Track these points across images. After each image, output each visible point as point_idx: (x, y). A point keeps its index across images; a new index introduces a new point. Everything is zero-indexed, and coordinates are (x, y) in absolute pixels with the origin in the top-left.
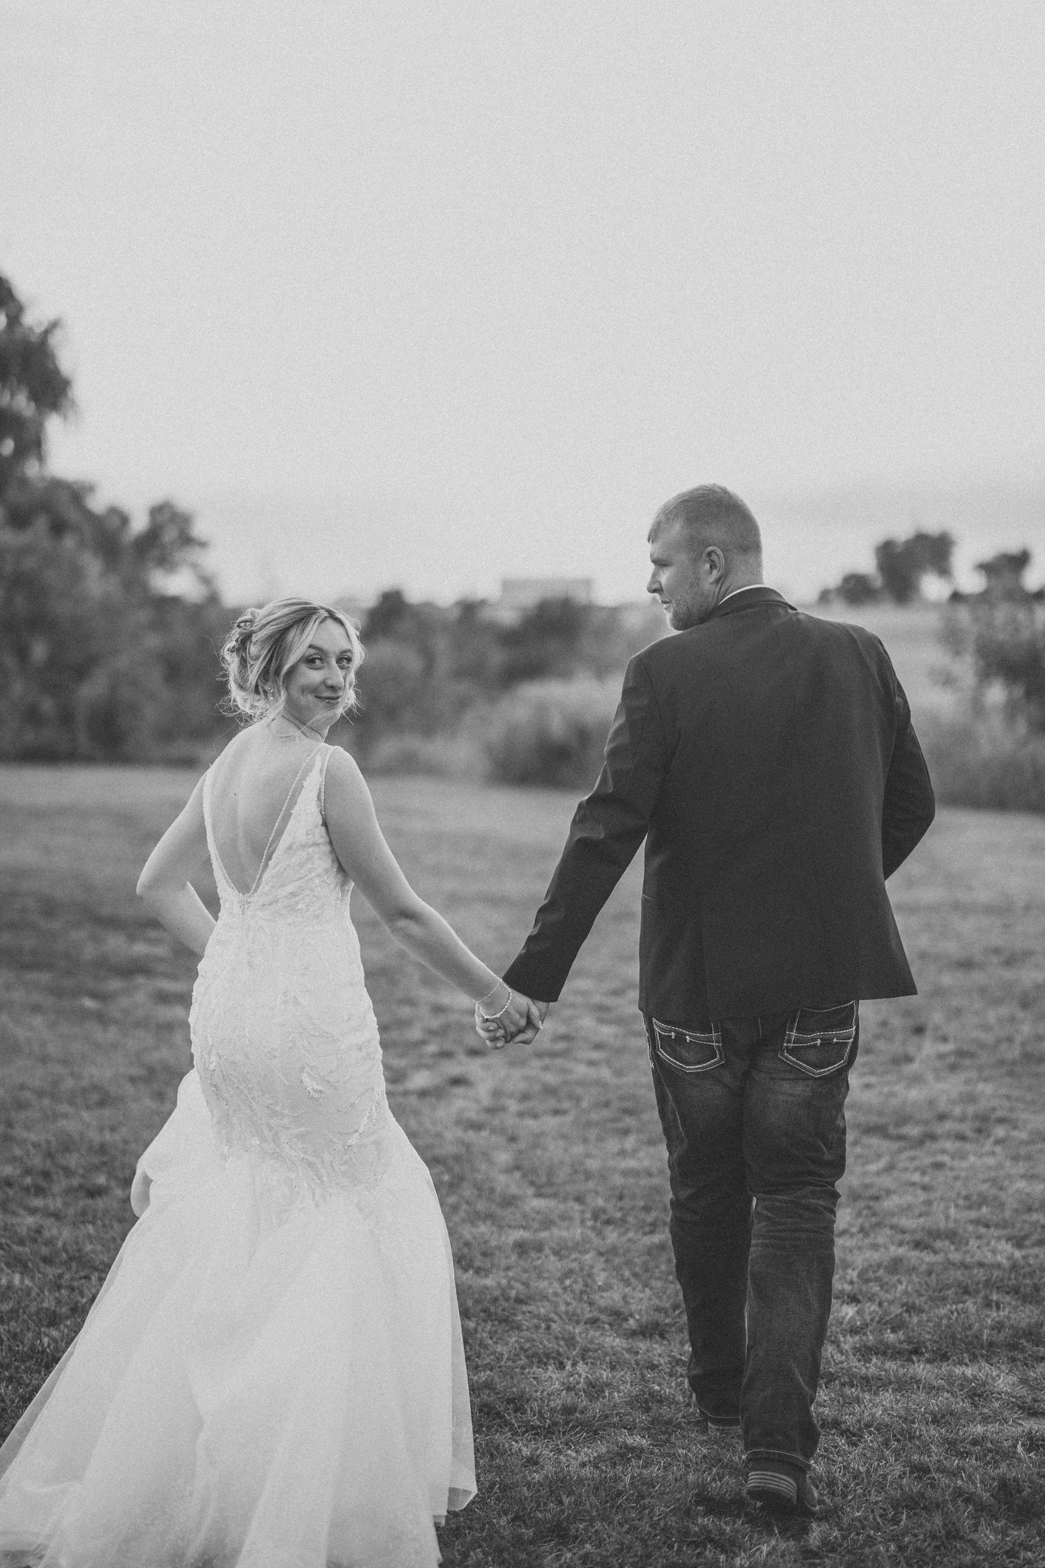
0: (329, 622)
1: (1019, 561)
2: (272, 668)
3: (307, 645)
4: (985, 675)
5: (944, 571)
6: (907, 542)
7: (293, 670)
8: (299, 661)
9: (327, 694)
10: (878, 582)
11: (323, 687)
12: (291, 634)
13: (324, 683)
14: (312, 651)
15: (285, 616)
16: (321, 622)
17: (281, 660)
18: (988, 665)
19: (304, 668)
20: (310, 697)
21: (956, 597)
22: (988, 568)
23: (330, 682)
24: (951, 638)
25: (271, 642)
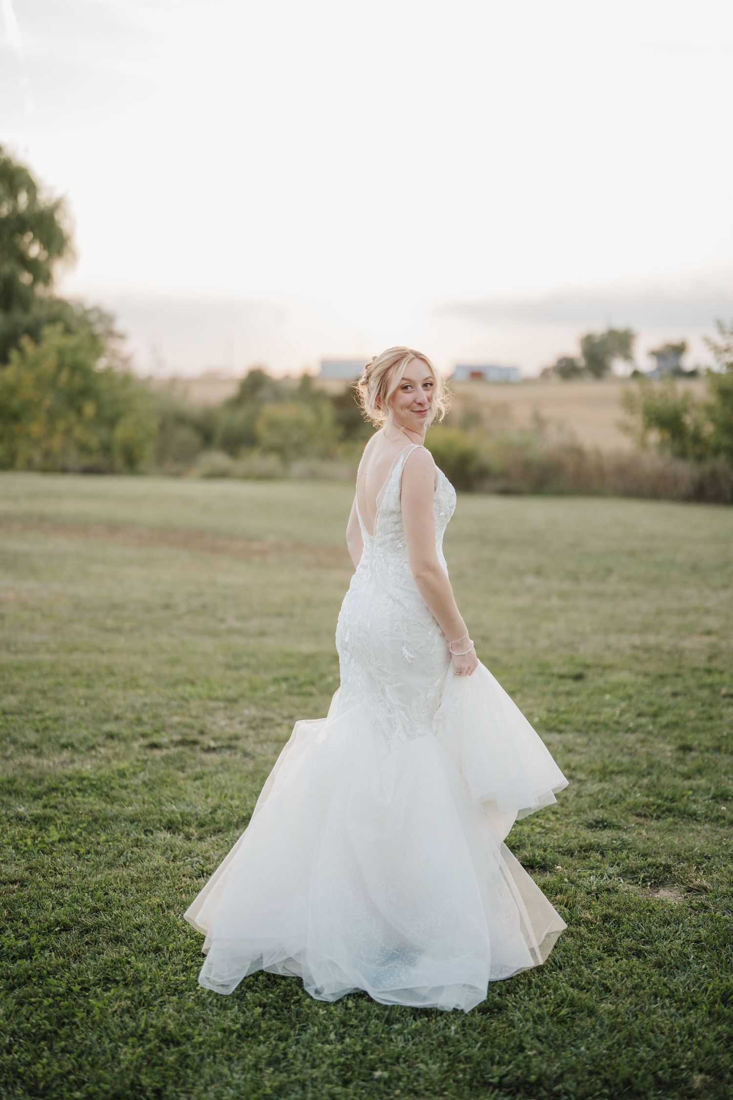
0: (417, 362)
1: (679, 350)
2: (382, 393)
3: (401, 378)
4: (648, 426)
5: (627, 356)
6: (602, 335)
7: (394, 396)
8: (397, 388)
9: (419, 408)
10: (582, 363)
11: (415, 405)
12: (391, 372)
13: (415, 401)
14: (404, 382)
15: (387, 360)
16: (409, 362)
17: (386, 387)
18: (651, 420)
19: (401, 393)
20: (407, 411)
21: (636, 374)
22: (657, 355)
23: (418, 401)
24: (628, 402)
25: (379, 378)
